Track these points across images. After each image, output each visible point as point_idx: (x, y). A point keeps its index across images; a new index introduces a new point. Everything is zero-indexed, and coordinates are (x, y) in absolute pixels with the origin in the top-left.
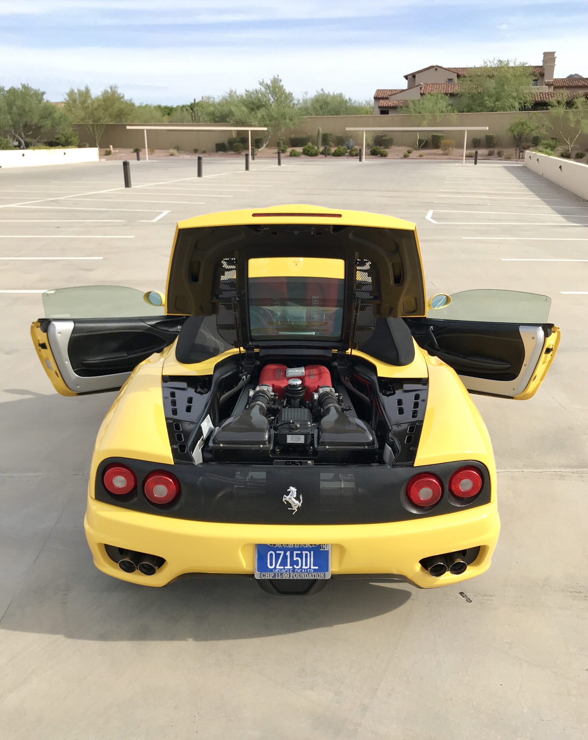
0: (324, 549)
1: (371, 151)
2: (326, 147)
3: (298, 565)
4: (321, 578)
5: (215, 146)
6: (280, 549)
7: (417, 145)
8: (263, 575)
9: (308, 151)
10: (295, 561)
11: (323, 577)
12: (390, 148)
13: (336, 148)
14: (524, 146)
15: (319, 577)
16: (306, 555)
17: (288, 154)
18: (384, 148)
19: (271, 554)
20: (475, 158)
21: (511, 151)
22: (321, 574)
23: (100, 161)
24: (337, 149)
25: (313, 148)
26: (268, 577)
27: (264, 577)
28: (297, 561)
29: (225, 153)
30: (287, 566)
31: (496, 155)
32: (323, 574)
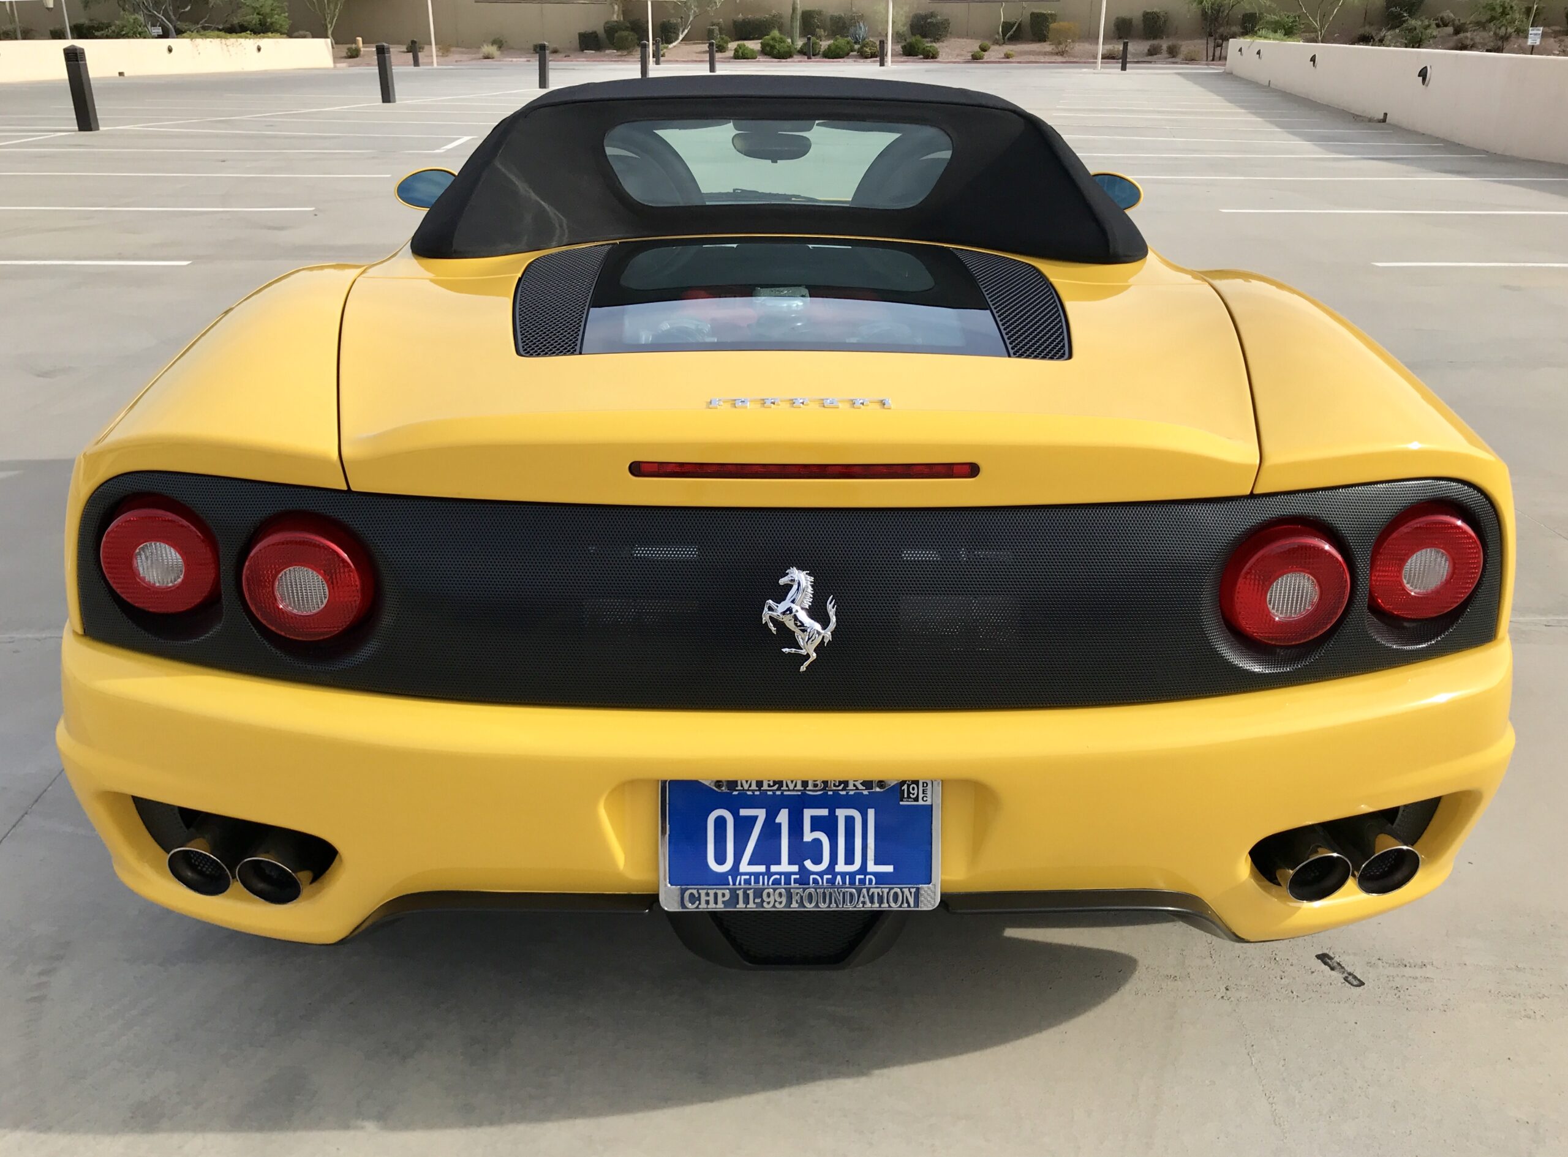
0: (916, 799)
1: (904, 48)
2: (809, 39)
3: (818, 861)
4: (906, 905)
5: (577, 36)
6: (752, 803)
7: (998, 33)
8: (692, 895)
9: (773, 47)
10: (808, 843)
11: (912, 904)
12: (943, 42)
13: (831, 42)
14: (1225, 34)
15: (896, 901)
16: (850, 821)
17: (731, 53)
18: (931, 42)
19: (720, 823)
20: (1123, 60)
21: (1198, 45)
22: (906, 891)
23: (335, 67)
24: (834, 44)
25: (782, 41)
26: (707, 902)
27: (693, 904)
28: (817, 842)
29: (598, 53)
30: (779, 863)
31: (1165, 54)
32: (913, 890)
